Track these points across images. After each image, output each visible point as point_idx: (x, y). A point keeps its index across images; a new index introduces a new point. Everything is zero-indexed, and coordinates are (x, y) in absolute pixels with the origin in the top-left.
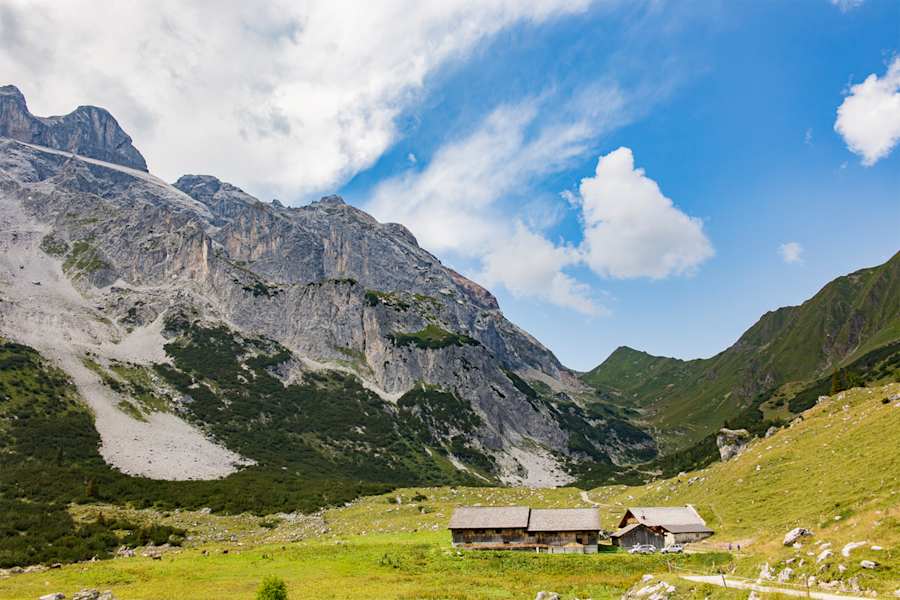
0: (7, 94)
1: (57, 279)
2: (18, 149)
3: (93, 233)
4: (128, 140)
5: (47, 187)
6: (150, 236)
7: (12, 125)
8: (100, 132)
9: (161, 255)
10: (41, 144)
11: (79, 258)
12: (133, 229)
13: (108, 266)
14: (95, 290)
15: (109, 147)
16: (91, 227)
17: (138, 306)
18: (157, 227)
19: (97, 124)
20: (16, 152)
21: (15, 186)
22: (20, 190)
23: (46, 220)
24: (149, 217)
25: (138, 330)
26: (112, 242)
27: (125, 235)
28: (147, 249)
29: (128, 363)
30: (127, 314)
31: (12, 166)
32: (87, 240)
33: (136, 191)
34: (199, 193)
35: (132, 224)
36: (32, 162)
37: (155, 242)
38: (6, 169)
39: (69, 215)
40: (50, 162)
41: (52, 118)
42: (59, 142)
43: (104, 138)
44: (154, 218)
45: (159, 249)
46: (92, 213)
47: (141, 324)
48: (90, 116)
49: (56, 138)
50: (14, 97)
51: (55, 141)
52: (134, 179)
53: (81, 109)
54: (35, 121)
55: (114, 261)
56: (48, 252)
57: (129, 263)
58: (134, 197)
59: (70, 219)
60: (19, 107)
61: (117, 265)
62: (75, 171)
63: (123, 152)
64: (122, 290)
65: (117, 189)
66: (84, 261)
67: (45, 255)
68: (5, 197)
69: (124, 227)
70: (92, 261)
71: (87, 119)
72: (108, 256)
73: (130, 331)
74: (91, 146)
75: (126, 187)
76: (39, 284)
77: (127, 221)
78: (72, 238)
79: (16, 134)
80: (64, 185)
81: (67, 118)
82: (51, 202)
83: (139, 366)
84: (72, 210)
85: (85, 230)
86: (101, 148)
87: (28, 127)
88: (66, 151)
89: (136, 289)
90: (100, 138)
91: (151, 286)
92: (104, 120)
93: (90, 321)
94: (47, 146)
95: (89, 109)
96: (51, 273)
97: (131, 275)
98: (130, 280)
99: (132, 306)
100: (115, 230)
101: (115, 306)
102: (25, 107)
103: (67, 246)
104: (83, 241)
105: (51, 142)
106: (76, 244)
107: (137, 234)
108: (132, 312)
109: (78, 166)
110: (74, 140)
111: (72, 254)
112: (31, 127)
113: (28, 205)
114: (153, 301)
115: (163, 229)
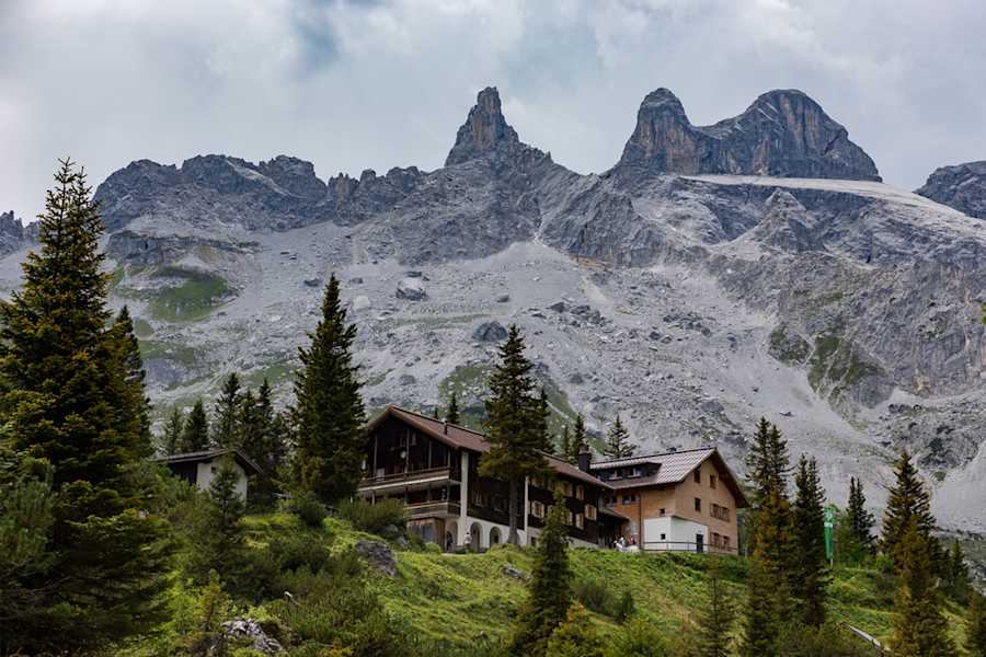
0: (658, 104)
1: (808, 402)
2: (686, 189)
3: (839, 319)
4: (841, 133)
5: (747, 248)
6: (932, 312)
7: (672, 152)
8: (797, 131)
9: (956, 341)
10: (715, 171)
11: (829, 362)
12: (903, 303)
13: (875, 370)
14: (865, 412)
15: (813, 151)
16: (834, 307)
17: (943, 435)
18: (941, 295)
19: (791, 117)
20: (683, 194)
21: (702, 254)
22: (711, 259)
23: (762, 306)
24: (925, 279)
25: (953, 474)
26: (872, 329)
27: (890, 315)
28: (931, 335)
29: (959, 531)
30: (929, 451)
31: (683, 218)
32: (834, 331)
33: (873, 221)
34: (968, 196)
35: (899, 296)
36: (709, 205)
37: (941, 319)
38: (676, 224)
39: (797, 293)
40: (737, 201)
41: (722, 123)
42: (739, 161)
43: (804, 139)
44: (934, 281)
45: (950, 331)
46: (832, 284)
47: (954, 464)
48: (778, 108)
49: (734, 157)
50: (667, 108)
51: (732, 162)
52: (863, 201)
53: (762, 101)
54: (700, 136)
55: (882, 361)
56: (782, 358)
57: (907, 360)
58: (870, 233)
59: (801, 298)
60: (677, 122)
61: (889, 367)
62: (785, 215)
63: (836, 157)
64: (907, 407)
65: (840, 224)
66: (839, 367)
67: (778, 363)
68: (691, 275)
69: (886, 302)
70: (849, 365)
71: (775, 115)
72: (870, 354)
73: (941, 477)
74: (786, 157)
75: (854, 218)
76: (789, 414)
77: (889, 291)
78: (811, 329)
79: (678, 163)
80: (773, 241)
81: (744, 119)
82: (764, 274)
83: (977, 536)
84: (800, 284)
85: (827, 314)
86: (802, 158)
87: (692, 148)
88: (752, 174)
89: (926, 403)
90: (799, 140)
91: (950, 394)
92: (800, 110)
93: (881, 467)
94: (723, 172)
95: (775, 96)
96: (798, 394)
97: (912, 378)
98: (911, 387)
99: (934, 435)
100: (874, 309)
101: (906, 438)
102: (685, 118)
103: (807, 345)
104: (828, 333)
105: (727, 164)
106: (819, 340)
107: (910, 312)
108: (936, 445)
109: (787, 205)
110: (761, 152)
111: (817, 358)
112: (696, 150)
113: (727, 283)
114: (964, 423)
115: (950, 296)
